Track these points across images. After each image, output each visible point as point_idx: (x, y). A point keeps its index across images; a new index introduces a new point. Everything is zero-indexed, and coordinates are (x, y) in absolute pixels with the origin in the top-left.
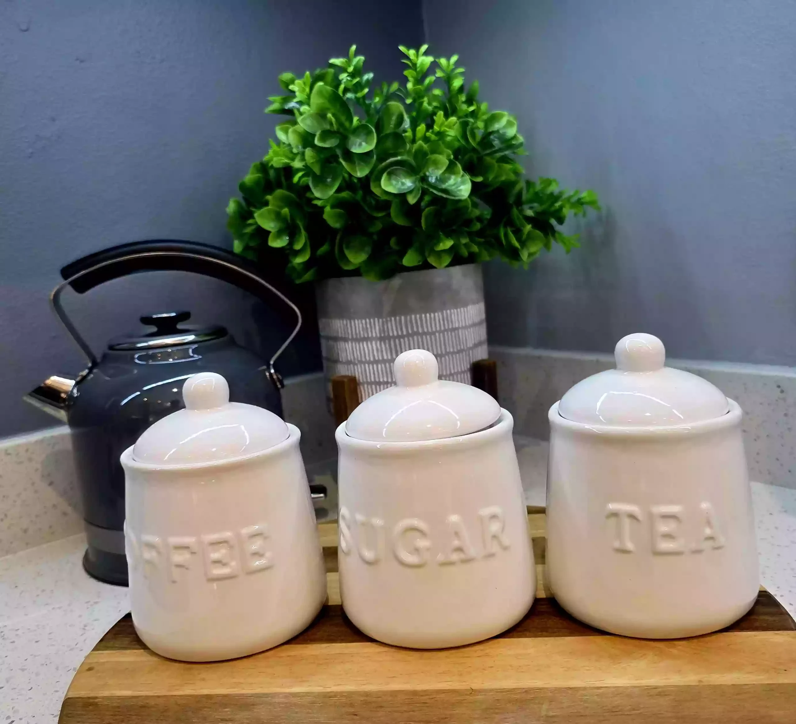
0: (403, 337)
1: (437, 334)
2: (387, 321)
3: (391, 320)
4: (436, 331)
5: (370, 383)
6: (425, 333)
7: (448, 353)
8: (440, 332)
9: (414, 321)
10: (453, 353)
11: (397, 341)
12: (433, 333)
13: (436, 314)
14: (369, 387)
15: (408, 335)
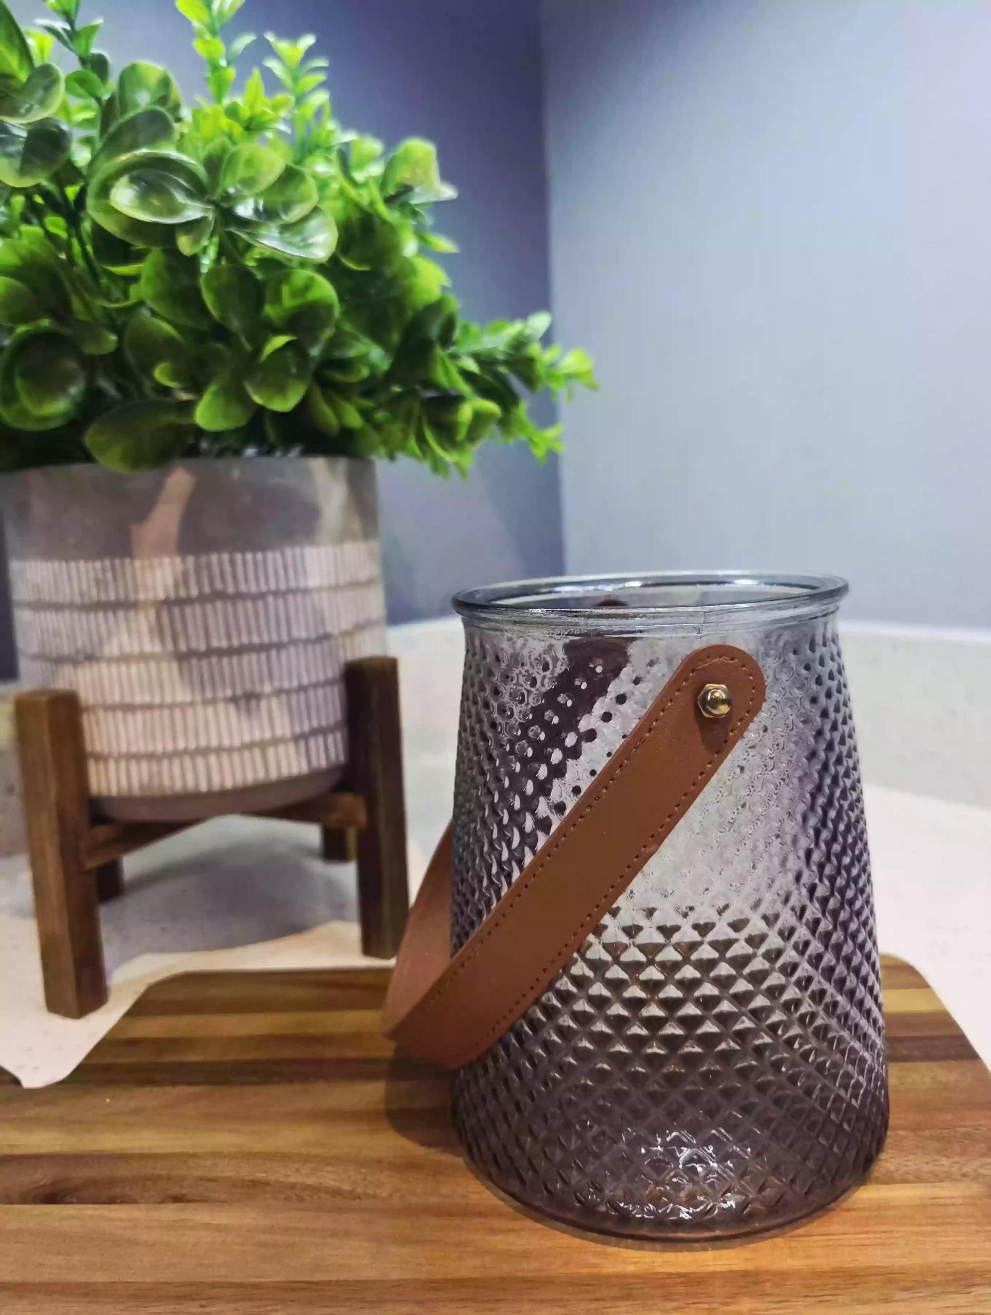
0: (189, 601)
1: (270, 599)
4: (269, 592)
5: (111, 708)
6: (239, 596)
7: (293, 642)
8: (276, 593)
9: (216, 570)
10: (307, 641)
11: (176, 611)
12: (262, 596)
13: (270, 555)
14: (110, 715)
15: (202, 599)
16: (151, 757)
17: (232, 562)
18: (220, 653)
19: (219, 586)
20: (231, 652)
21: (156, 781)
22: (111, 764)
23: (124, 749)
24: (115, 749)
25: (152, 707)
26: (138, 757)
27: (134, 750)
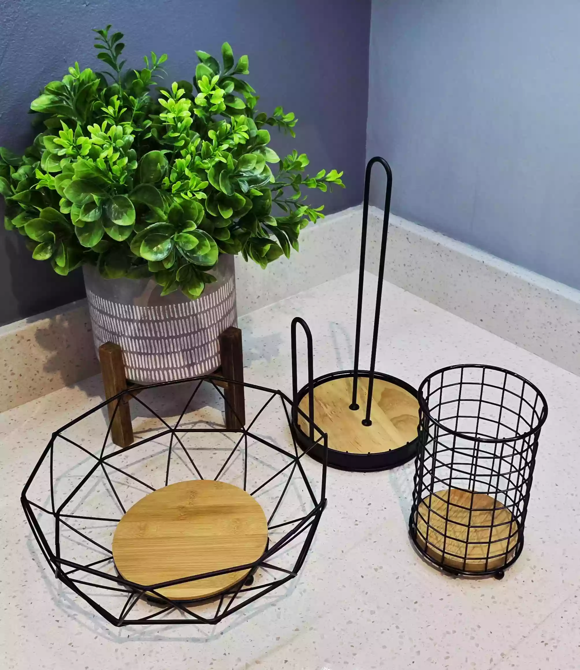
2: (147, 309)
3: (150, 309)
4: (190, 315)
8: (193, 315)
9: (171, 310)
11: (156, 324)
16: (147, 370)
17: (177, 307)
18: (172, 337)
19: (172, 316)
20: (176, 337)
21: (149, 377)
22: (133, 370)
23: (137, 366)
24: (134, 366)
25: (147, 354)
26: (143, 370)
27: (141, 367)
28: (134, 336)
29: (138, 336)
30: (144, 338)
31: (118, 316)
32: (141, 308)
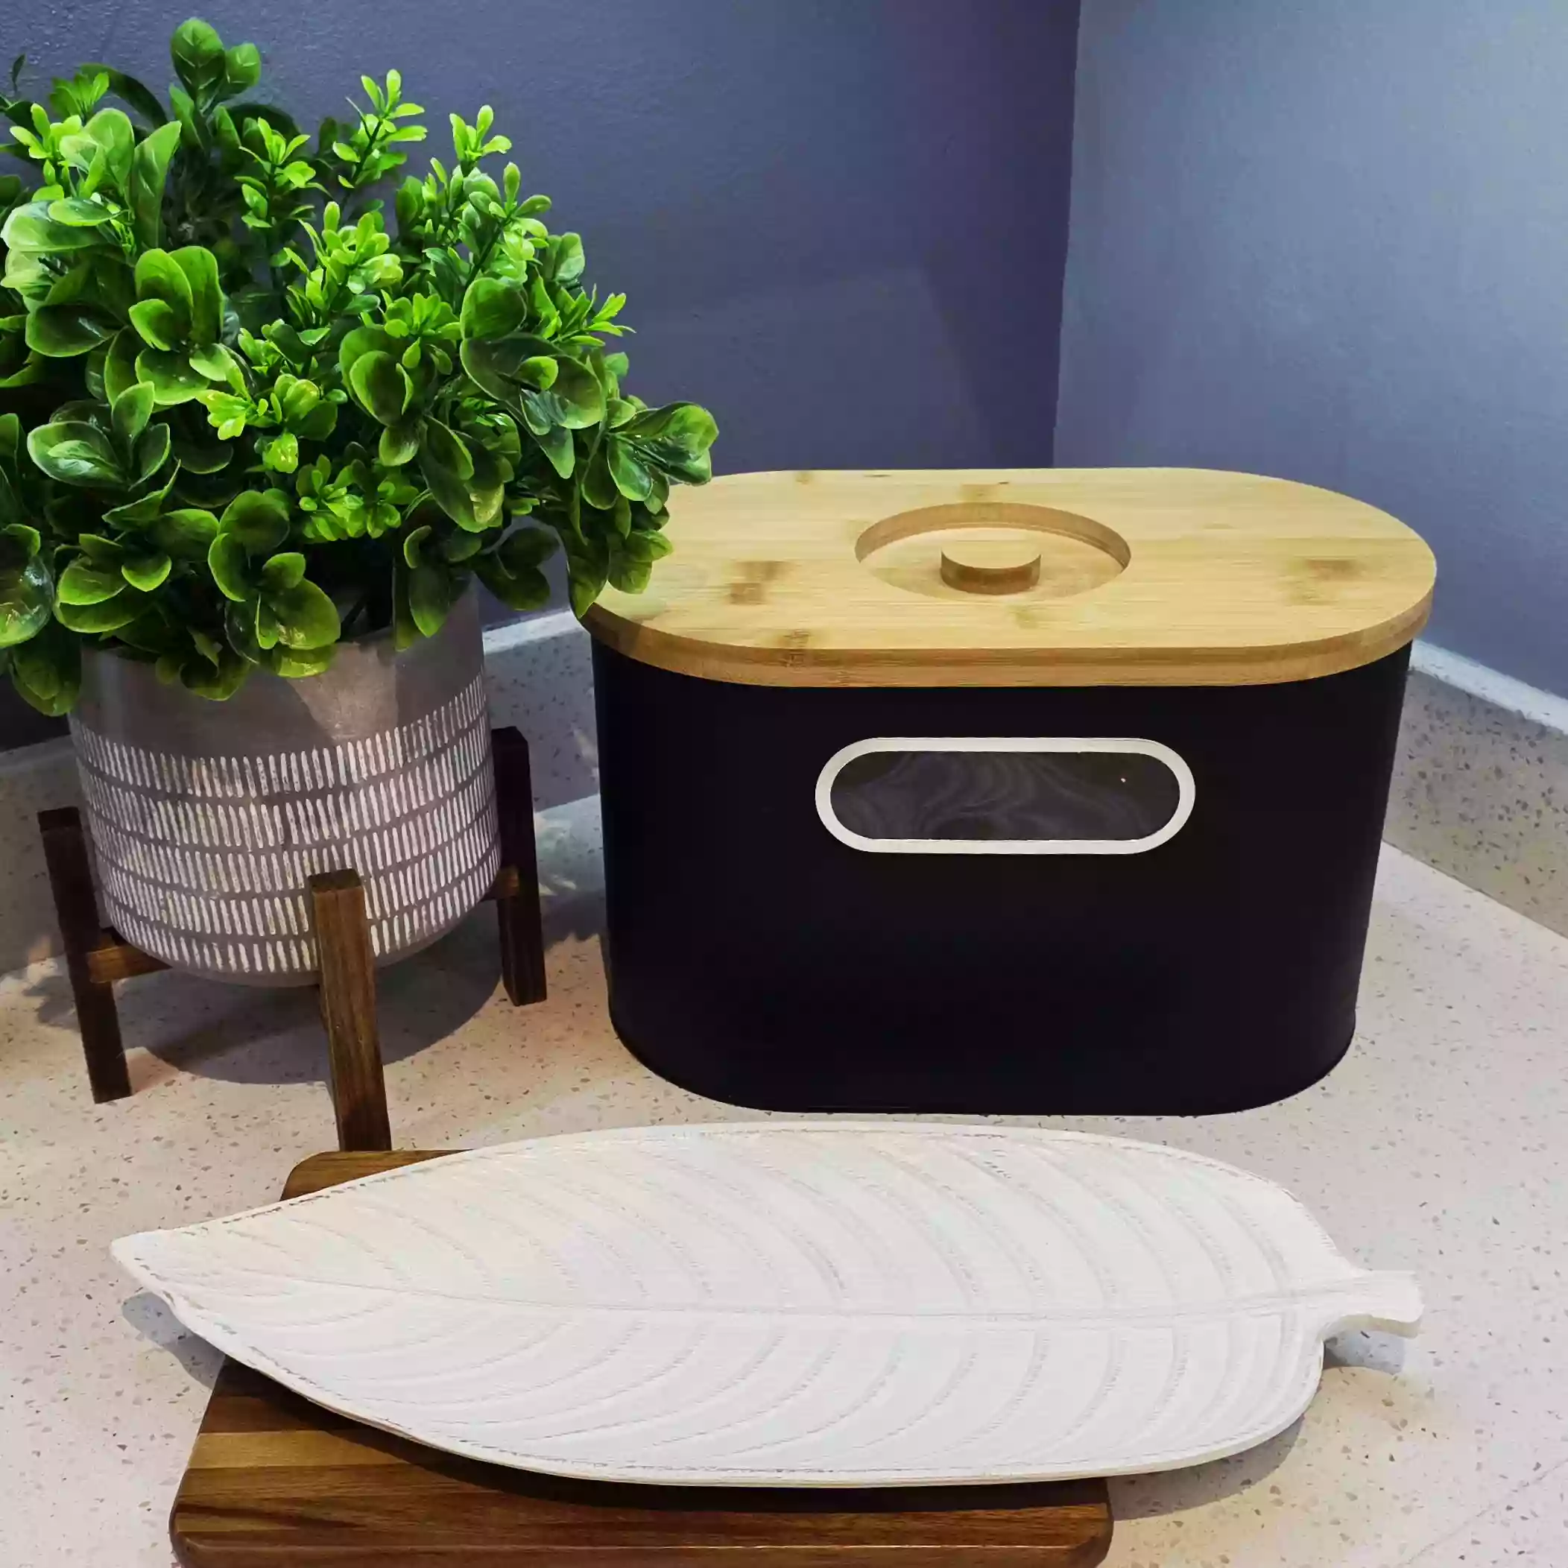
2: (417, 729)
3: (424, 725)
5: (385, 873)
14: (382, 879)
21: (425, 922)
22: (385, 924)
23: (396, 906)
24: (388, 910)
25: (417, 859)
26: (409, 910)
27: (406, 903)
28: (388, 819)
29: (398, 815)
30: (412, 815)
31: (344, 782)
32: (405, 729)
